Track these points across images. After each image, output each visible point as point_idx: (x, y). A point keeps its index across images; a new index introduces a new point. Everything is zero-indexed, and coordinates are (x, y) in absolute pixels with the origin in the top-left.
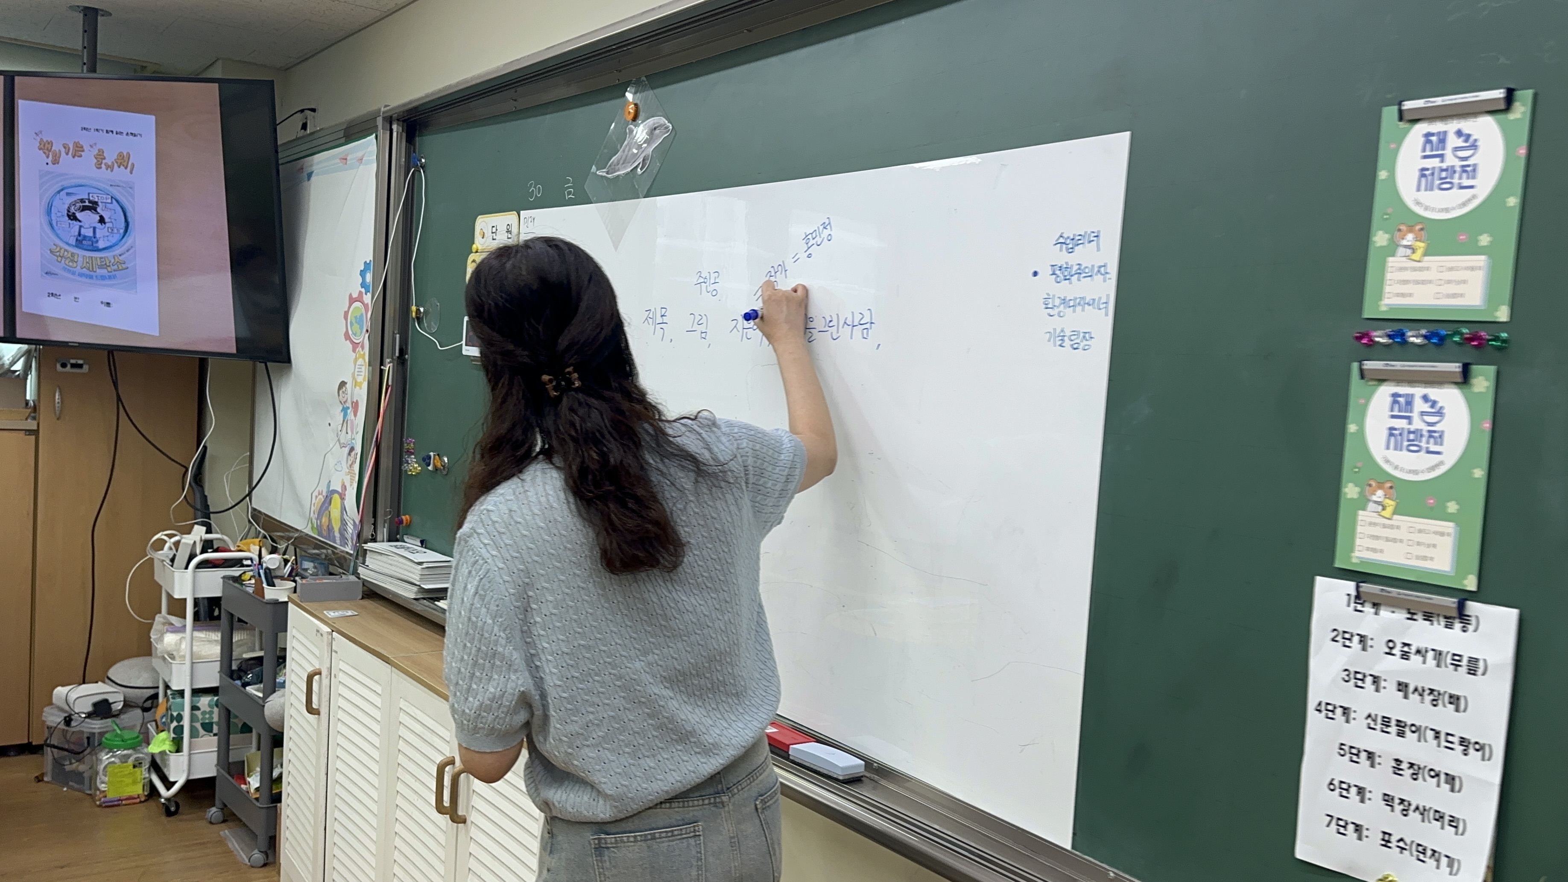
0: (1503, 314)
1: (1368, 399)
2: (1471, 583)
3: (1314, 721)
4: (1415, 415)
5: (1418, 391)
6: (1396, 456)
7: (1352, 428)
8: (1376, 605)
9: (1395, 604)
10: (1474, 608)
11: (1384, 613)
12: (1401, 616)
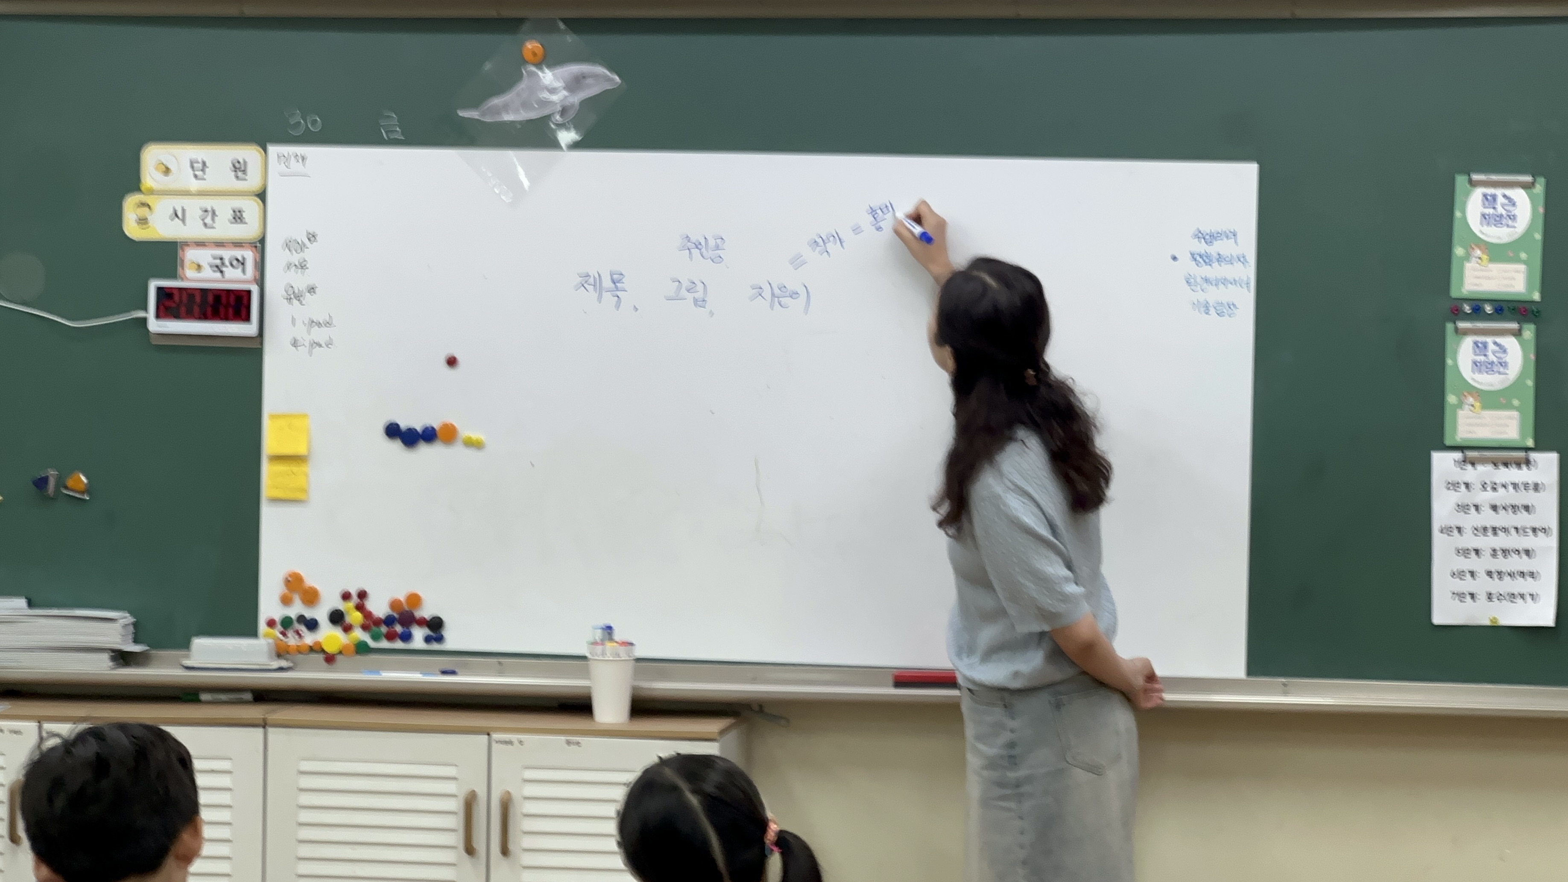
0: (1537, 297)
1: (1458, 344)
2: (1530, 443)
3: (1438, 539)
4: (1490, 354)
5: (1489, 340)
6: (1479, 377)
7: (1449, 362)
8: (1473, 464)
9: (1484, 461)
10: (1534, 456)
11: (1480, 468)
12: (1489, 468)
